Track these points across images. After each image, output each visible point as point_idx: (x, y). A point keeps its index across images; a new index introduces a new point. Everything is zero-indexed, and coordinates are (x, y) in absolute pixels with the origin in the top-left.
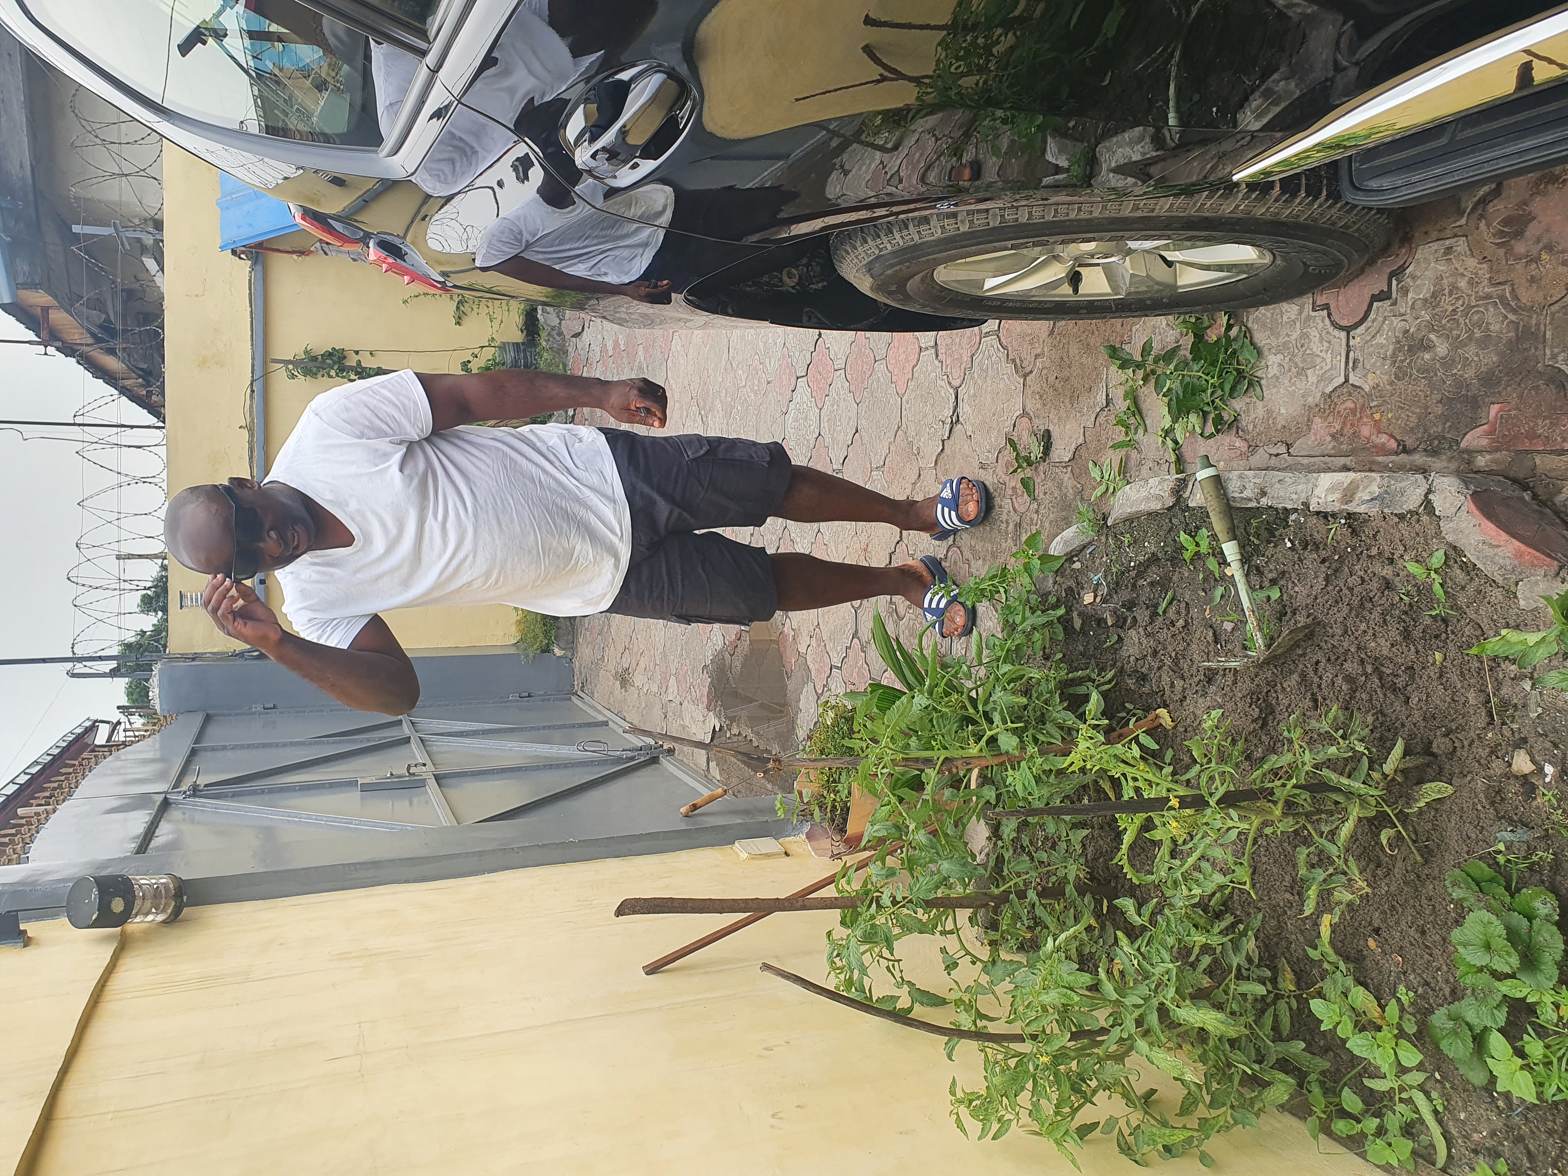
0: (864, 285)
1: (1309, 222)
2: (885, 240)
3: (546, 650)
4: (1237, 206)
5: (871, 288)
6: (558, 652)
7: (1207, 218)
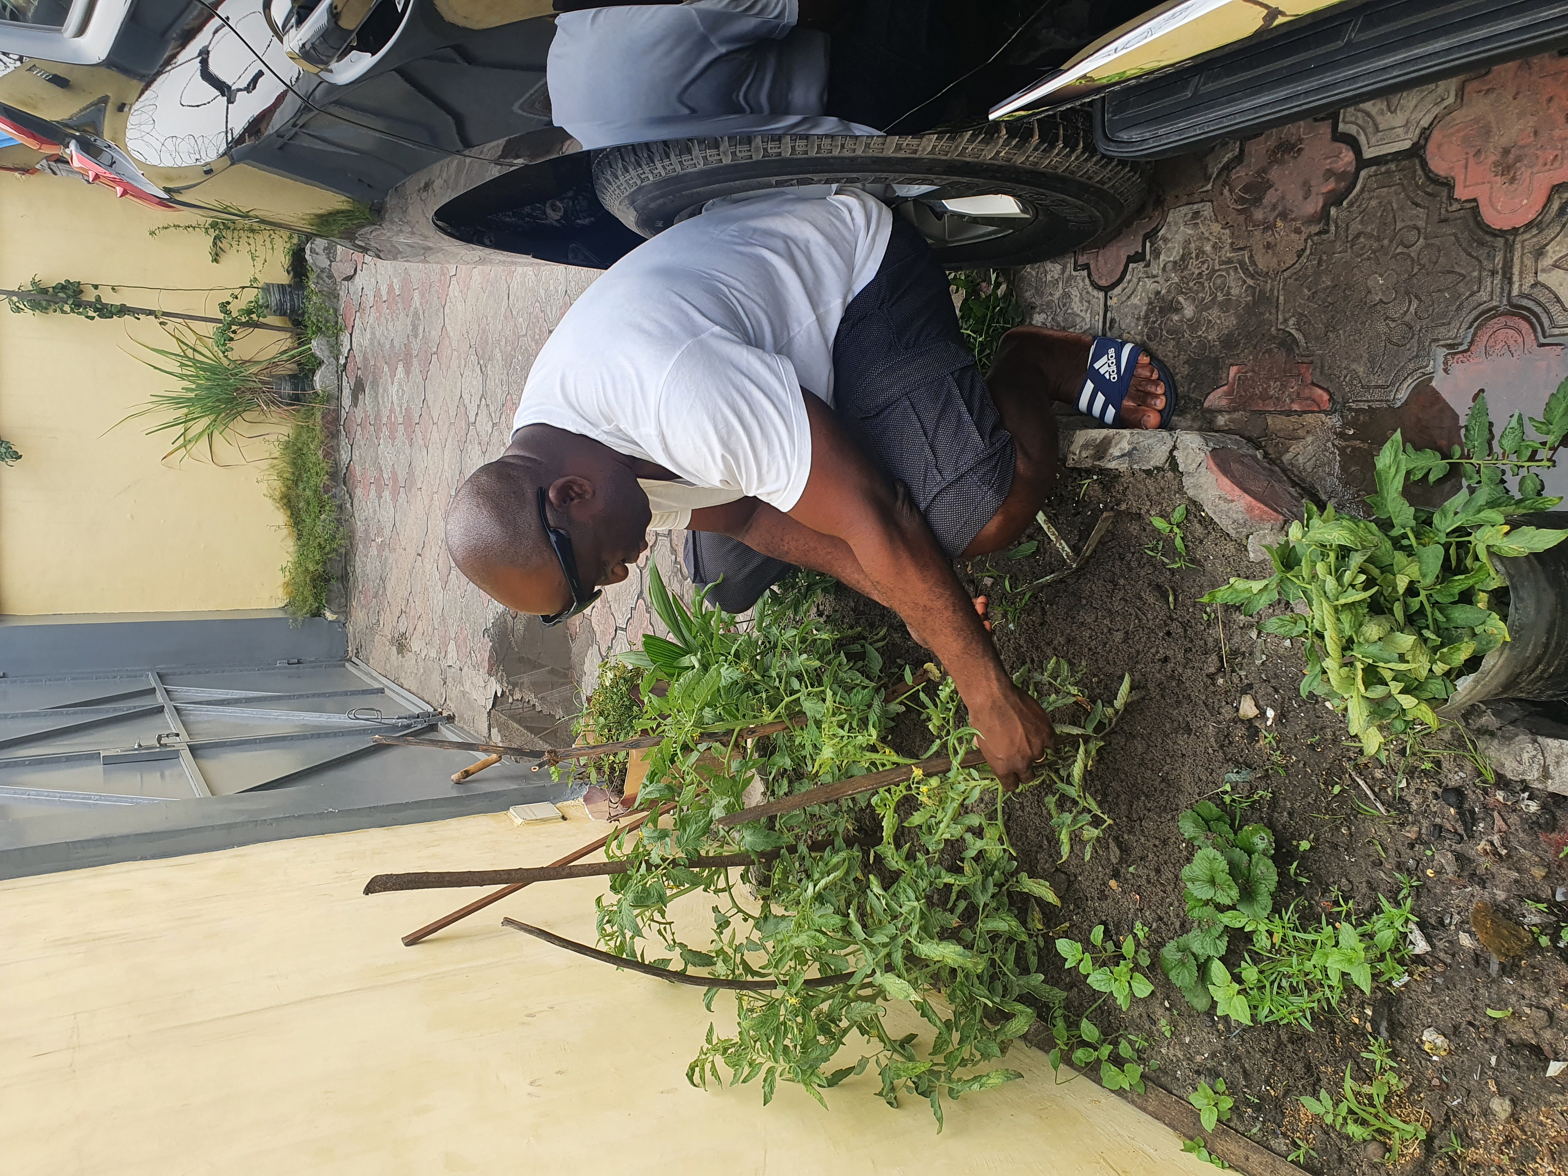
0: (629, 219)
1: (1067, 174)
2: (647, 170)
3: (317, 614)
4: (998, 153)
5: (637, 223)
6: (330, 616)
7: (968, 163)
